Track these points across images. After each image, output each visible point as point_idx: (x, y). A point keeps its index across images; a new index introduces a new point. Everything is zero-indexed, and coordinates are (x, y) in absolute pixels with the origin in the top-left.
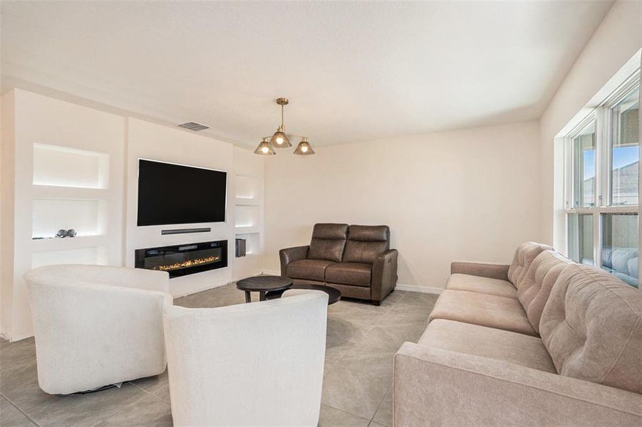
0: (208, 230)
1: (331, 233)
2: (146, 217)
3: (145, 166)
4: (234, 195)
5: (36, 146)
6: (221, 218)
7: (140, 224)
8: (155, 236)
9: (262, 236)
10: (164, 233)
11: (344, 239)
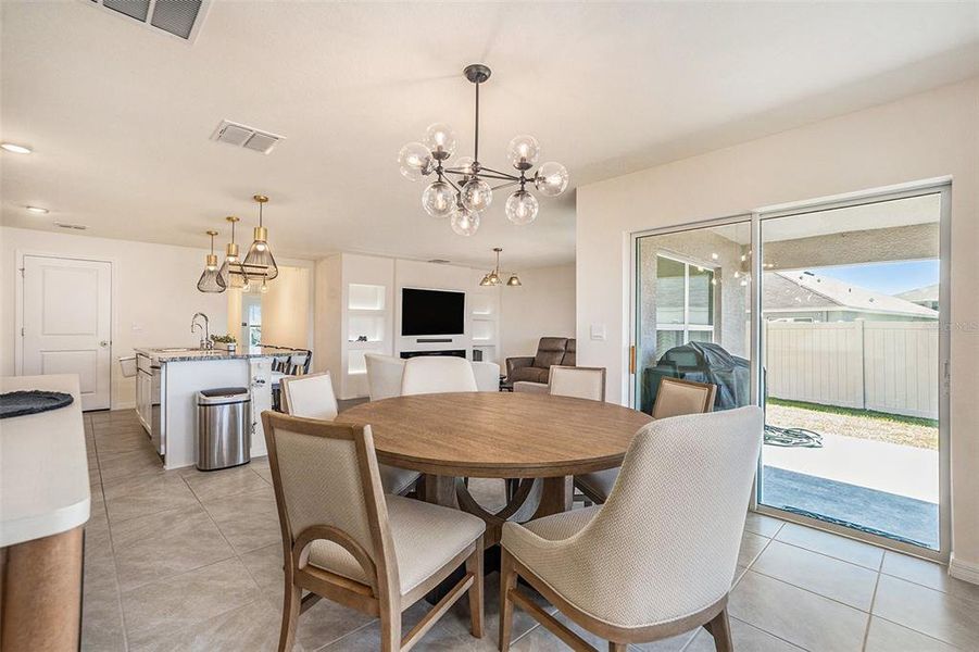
0: (450, 341)
1: (552, 346)
2: (409, 328)
3: (406, 292)
4: (470, 312)
5: (351, 285)
6: (460, 330)
7: (403, 334)
8: (412, 343)
9: (498, 348)
10: (419, 341)
11: (562, 351)
